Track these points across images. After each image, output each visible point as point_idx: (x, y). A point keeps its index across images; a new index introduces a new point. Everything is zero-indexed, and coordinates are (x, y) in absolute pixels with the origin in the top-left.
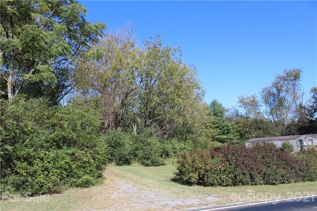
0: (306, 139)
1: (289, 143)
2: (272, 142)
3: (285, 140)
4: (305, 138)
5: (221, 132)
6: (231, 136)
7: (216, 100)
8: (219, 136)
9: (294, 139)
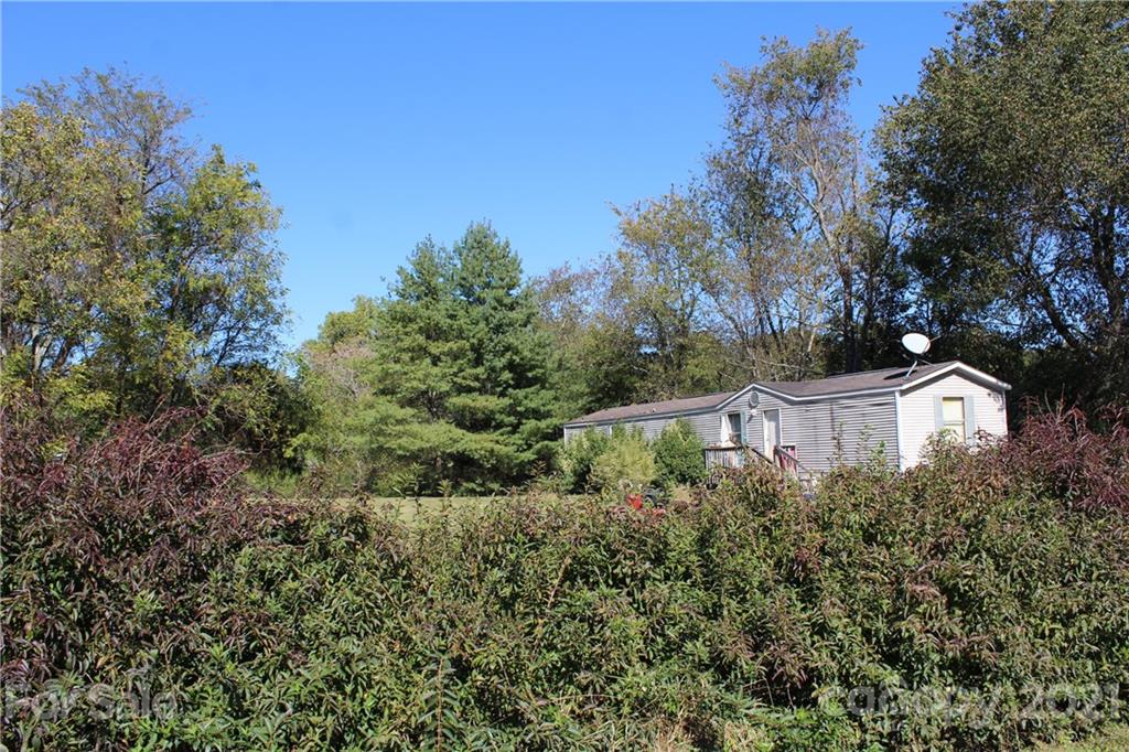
0: (754, 412)
2: (639, 424)
4: (750, 406)
6: (535, 398)
8: (459, 401)
9: (712, 409)
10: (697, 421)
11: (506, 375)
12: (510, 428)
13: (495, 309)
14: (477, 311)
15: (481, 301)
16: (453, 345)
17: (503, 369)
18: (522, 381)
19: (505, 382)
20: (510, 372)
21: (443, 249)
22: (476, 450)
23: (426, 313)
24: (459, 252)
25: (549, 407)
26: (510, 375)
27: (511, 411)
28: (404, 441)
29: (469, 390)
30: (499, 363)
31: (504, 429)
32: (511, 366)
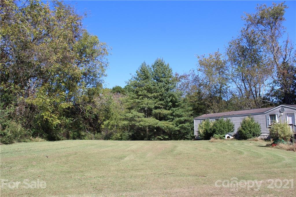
0: (282, 114)
1: (252, 121)
2: (229, 118)
3: (248, 115)
4: (280, 112)
5: (162, 105)
6: (178, 111)
7: (161, 59)
8: (157, 111)
9: (262, 113)
10: (255, 117)
11: (170, 104)
12: (171, 120)
13: (166, 83)
14: (160, 84)
15: (161, 81)
16: (155, 94)
17: (169, 102)
18: (174, 106)
19: (170, 106)
20: (172, 103)
21: (148, 66)
22: (163, 126)
23: (146, 84)
24: (153, 67)
25: (182, 114)
26: (172, 104)
27: (172, 115)
28: (141, 123)
29: (159, 108)
30: (169, 100)
31: (170, 120)
32: (171, 101)
